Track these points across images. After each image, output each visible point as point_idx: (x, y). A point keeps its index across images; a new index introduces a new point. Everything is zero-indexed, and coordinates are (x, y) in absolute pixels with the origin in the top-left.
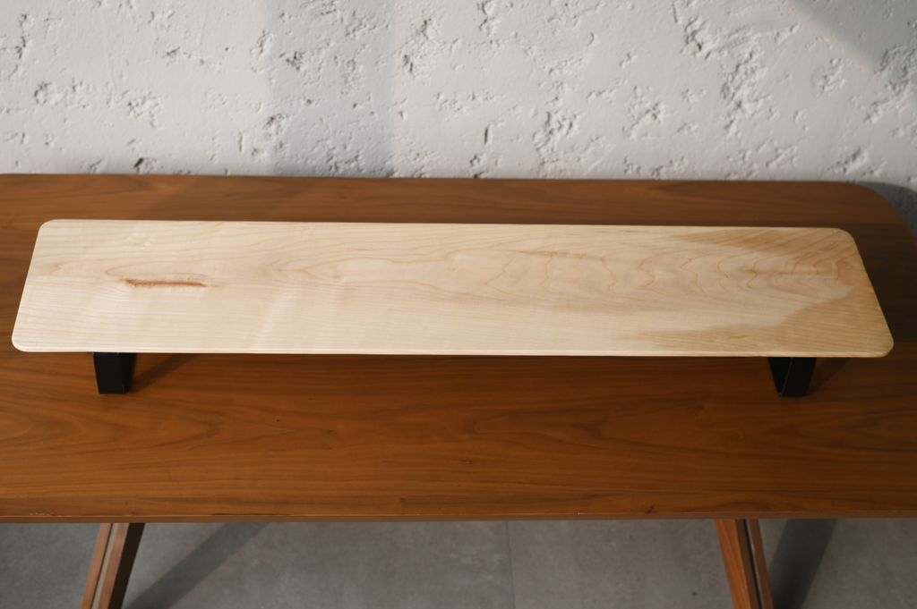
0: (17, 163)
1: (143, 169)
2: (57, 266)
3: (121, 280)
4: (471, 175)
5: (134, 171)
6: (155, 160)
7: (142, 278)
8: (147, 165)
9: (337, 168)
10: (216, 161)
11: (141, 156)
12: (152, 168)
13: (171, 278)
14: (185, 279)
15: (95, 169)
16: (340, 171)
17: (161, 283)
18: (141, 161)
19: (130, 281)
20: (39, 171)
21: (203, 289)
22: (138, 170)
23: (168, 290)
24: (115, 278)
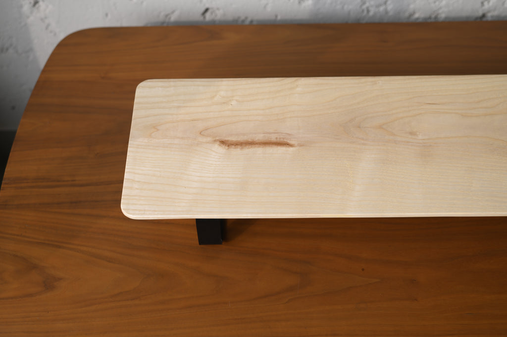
0: (107, 15)
1: (208, 17)
2: (155, 127)
3: (215, 141)
4: (480, 13)
5: (201, 18)
6: (218, 9)
7: (234, 139)
8: (212, 13)
9: (368, 11)
10: (269, 9)
11: (207, 6)
12: (216, 16)
13: (260, 137)
14: (273, 138)
15: (170, 18)
16: (371, 13)
17: (251, 144)
18: (207, 10)
19: (223, 142)
20: (125, 24)
21: (291, 149)
22: (205, 17)
23: (259, 151)
24: (209, 139)
